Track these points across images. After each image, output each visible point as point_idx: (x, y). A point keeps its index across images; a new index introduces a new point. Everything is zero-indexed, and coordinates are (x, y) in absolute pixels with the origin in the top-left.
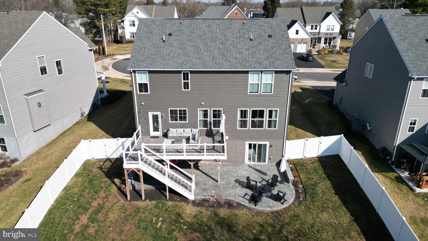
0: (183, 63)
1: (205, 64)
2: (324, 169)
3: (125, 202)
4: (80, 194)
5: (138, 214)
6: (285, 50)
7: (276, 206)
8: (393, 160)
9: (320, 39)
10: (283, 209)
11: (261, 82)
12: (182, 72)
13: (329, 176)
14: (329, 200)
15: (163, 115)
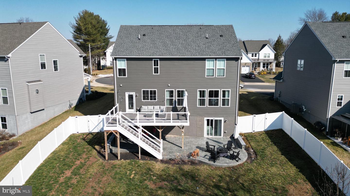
0: (154, 53)
1: (171, 53)
2: (270, 138)
3: (103, 161)
4: (66, 156)
5: (114, 169)
6: (233, 44)
7: (232, 163)
8: (327, 131)
9: (259, 63)
10: (238, 165)
11: (216, 68)
12: (153, 60)
13: (275, 143)
14: (276, 159)
15: (137, 95)
